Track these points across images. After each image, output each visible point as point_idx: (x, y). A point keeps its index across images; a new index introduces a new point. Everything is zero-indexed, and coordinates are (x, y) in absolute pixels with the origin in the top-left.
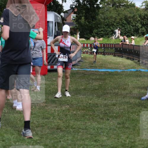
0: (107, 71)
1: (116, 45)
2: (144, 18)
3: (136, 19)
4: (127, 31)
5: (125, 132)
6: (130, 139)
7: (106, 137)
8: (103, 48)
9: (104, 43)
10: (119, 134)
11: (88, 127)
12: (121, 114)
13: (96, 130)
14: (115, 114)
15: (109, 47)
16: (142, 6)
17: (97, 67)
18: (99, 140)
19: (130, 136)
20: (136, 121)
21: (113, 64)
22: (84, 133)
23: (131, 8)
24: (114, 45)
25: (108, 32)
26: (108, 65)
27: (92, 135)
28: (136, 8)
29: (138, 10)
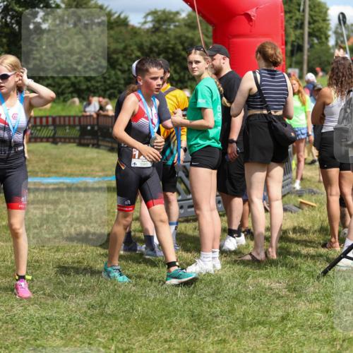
0: (61, 183)
1: (82, 119)
2: (151, 51)
3: (131, 55)
4: (109, 85)
5: (105, 327)
6: (118, 341)
7: (62, 338)
8: (52, 128)
9: (54, 115)
10: (91, 331)
11: (16, 317)
12: (95, 284)
13: (37, 324)
14: (80, 285)
15: (67, 123)
16: (145, 22)
17: (37, 173)
18: (45, 346)
19: (117, 336)
20: (132, 298)
21: (77, 165)
22: (9, 332)
23: (117, 29)
24: (77, 119)
25: (63, 87)
26: (63, 168)
27: (27, 335)
28: (129, 28)
29: (135, 33)
